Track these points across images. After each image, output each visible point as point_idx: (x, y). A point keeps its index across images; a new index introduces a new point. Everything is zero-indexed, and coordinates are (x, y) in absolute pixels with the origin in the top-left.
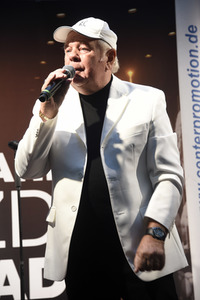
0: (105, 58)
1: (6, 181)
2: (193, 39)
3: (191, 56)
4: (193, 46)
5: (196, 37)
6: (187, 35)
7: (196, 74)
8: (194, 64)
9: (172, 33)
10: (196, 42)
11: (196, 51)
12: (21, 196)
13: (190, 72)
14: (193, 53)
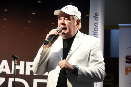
0: (76, 23)
1: (7, 73)
2: (97, 19)
3: (95, 26)
4: (96, 22)
5: (98, 18)
6: (94, 17)
7: (96, 34)
8: (96, 29)
9: (88, 15)
10: (98, 20)
11: (98, 24)
12: (15, 81)
13: (94, 33)
14: (96, 25)
